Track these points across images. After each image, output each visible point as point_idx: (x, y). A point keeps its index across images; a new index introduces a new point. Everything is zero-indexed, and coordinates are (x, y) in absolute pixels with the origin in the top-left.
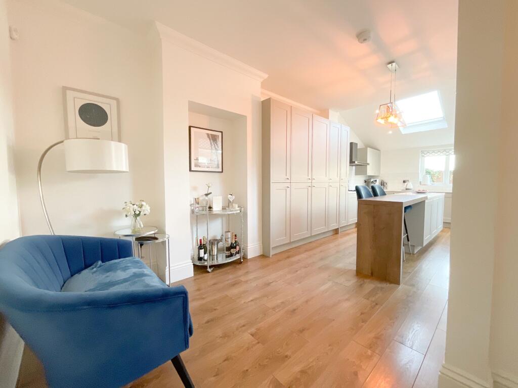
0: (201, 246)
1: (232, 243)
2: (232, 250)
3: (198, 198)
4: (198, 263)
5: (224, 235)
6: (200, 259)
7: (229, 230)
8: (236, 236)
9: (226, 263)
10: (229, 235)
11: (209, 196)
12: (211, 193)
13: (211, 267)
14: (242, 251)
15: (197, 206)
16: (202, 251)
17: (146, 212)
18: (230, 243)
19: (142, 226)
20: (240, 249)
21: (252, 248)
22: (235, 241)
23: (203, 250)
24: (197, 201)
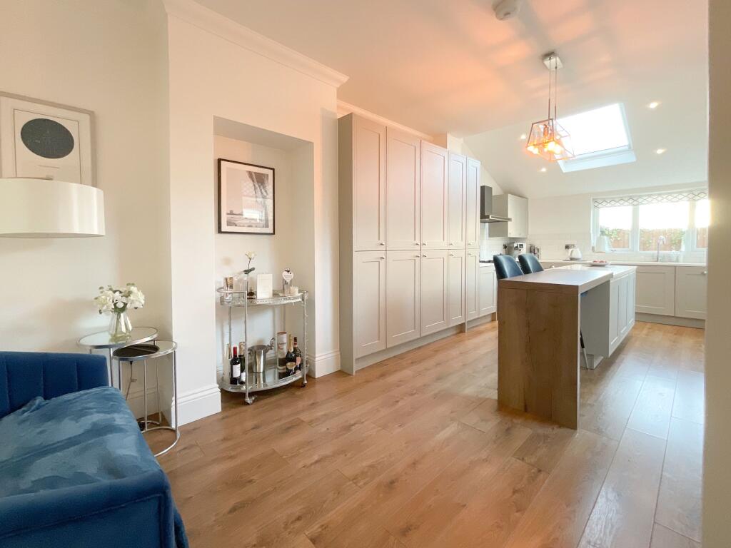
0: (236, 359)
1: (288, 352)
2: (289, 364)
3: (231, 278)
4: (230, 389)
5: (276, 338)
6: (234, 381)
7: (284, 330)
8: (295, 339)
9: (278, 388)
10: (285, 338)
11: (250, 273)
12: (253, 269)
13: (251, 394)
14: (305, 365)
15: (229, 290)
16: (237, 368)
17: (137, 304)
18: (285, 351)
19: (130, 328)
20: (302, 361)
21: (323, 360)
22: (295, 349)
23: (239, 365)
24: (229, 283)
